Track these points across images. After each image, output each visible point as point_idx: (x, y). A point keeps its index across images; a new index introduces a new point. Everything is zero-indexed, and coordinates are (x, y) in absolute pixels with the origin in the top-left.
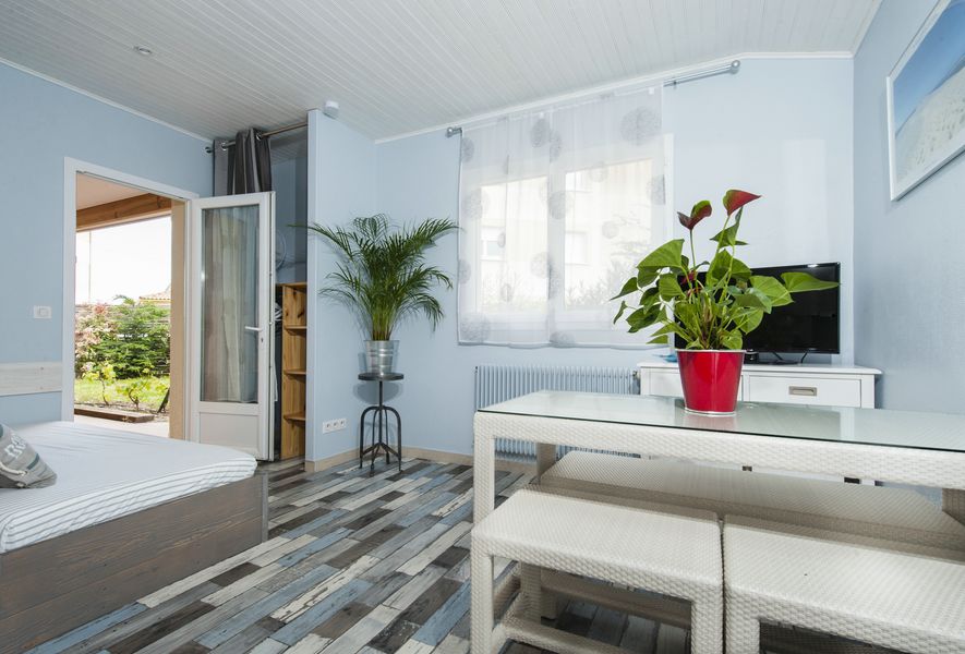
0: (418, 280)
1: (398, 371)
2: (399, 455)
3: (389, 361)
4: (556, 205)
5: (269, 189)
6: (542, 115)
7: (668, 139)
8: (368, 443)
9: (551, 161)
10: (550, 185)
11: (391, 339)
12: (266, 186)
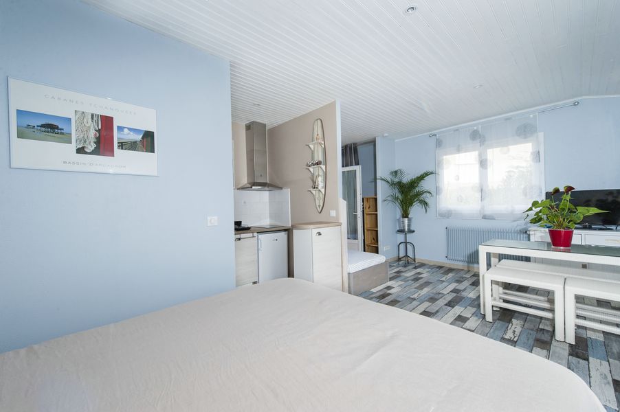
0: (419, 194)
1: (412, 229)
2: (415, 260)
3: (409, 225)
4: (483, 163)
5: (358, 164)
6: (475, 128)
7: (541, 135)
8: (401, 255)
9: (480, 146)
10: (480, 155)
11: (409, 216)
12: (357, 164)
